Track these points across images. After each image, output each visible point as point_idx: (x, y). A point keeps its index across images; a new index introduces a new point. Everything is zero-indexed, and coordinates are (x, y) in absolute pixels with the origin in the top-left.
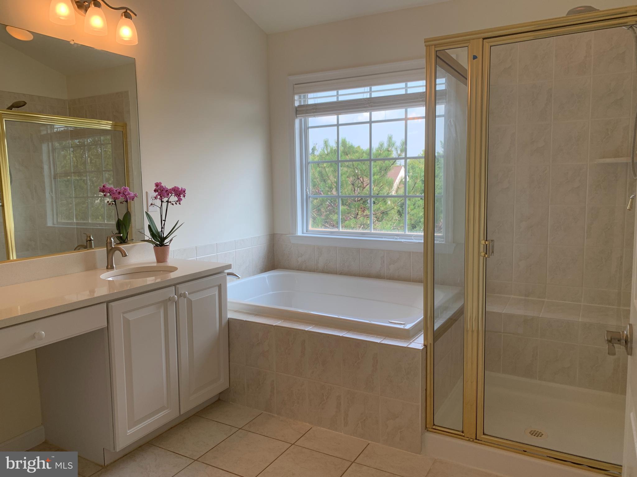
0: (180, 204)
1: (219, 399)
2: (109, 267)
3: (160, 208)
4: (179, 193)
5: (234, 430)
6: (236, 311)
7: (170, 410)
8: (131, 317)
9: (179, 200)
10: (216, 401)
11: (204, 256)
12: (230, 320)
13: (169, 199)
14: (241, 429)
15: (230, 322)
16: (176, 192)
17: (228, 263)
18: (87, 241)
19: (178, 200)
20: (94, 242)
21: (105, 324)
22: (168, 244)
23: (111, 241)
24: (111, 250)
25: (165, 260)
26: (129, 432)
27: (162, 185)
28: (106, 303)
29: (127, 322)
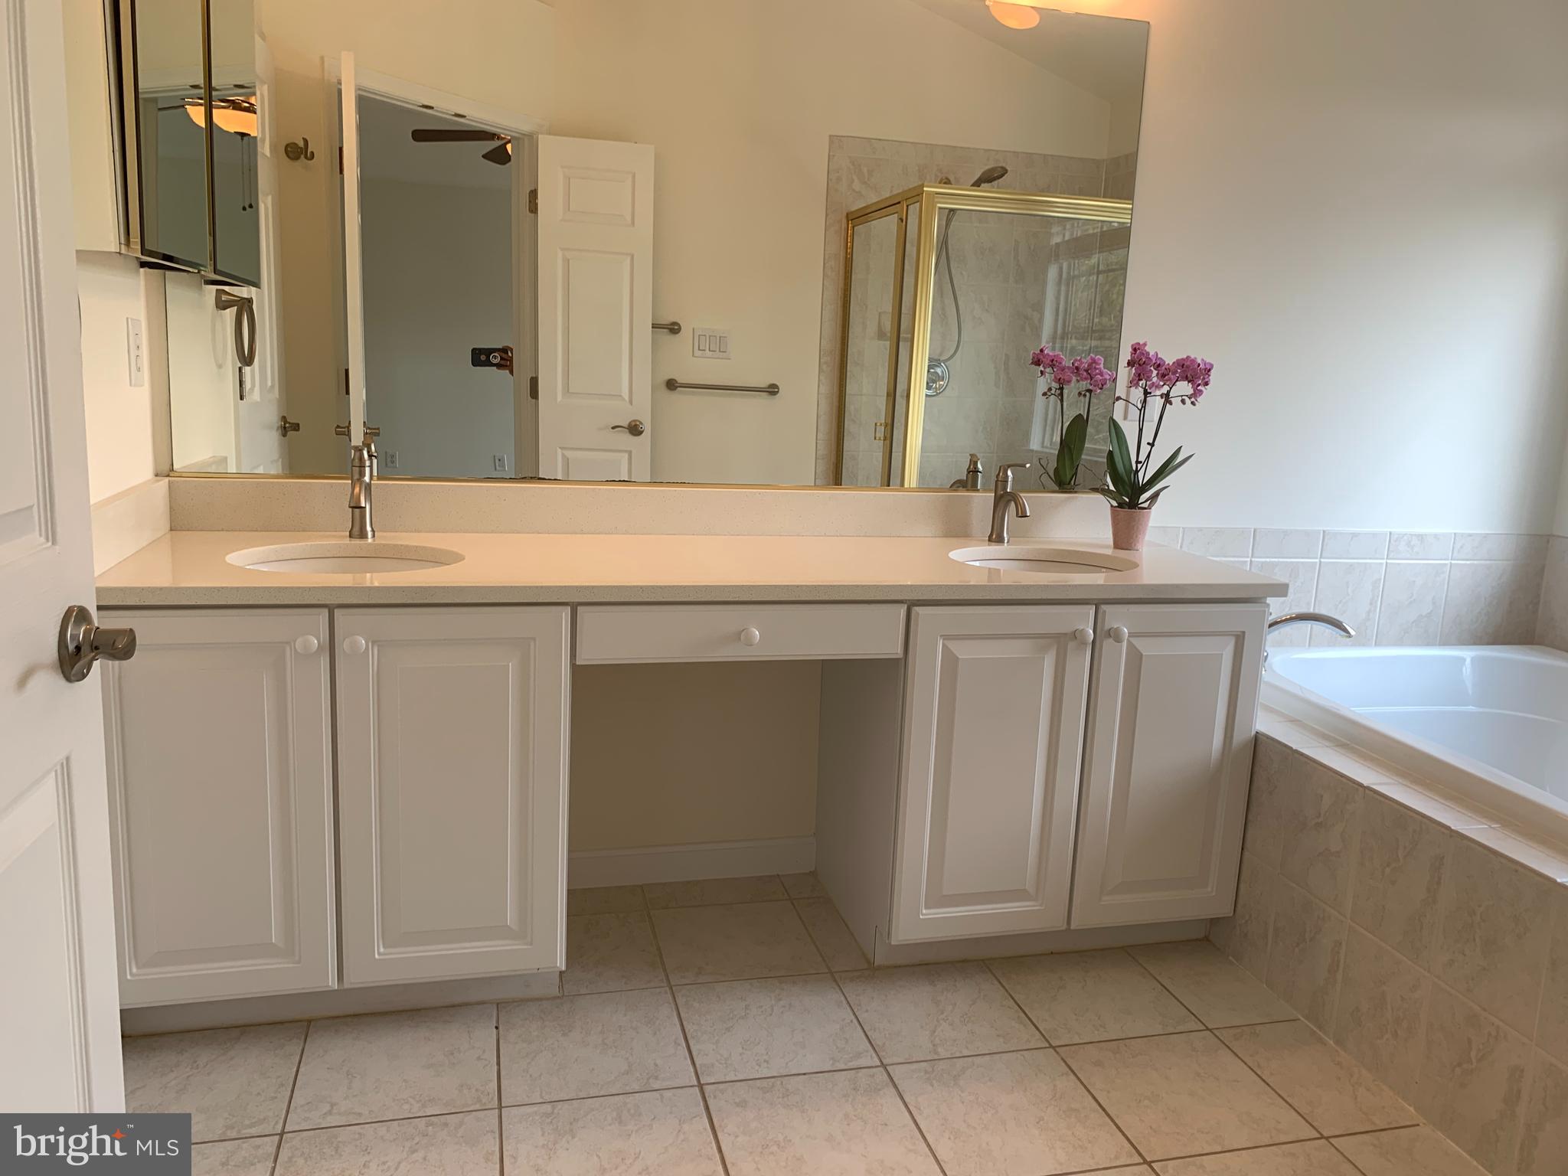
0: (1193, 403)
1: (1206, 939)
2: (994, 536)
3: (1141, 410)
4: (1194, 373)
5: (1193, 1025)
6: (1293, 721)
7: (1041, 905)
8: (964, 651)
9: (1197, 393)
10: (1197, 940)
11: (1276, 560)
12: (1260, 736)
13: (1171, 388)
14: (1210, 1030)
15: (1258, 742)
16: (1185, 371)
17: (1280, 578)
18: (969, 472)
19: (1192, 395)
20: (983, 477)
21: (899, 652)
22: (1146, 505)
23: (1007, 476)
24: (1002, 496)
25: (1131, 544)
26: (926, 913)
27: (1147, 348)
28: (906, 606)
29: (951, 662)
